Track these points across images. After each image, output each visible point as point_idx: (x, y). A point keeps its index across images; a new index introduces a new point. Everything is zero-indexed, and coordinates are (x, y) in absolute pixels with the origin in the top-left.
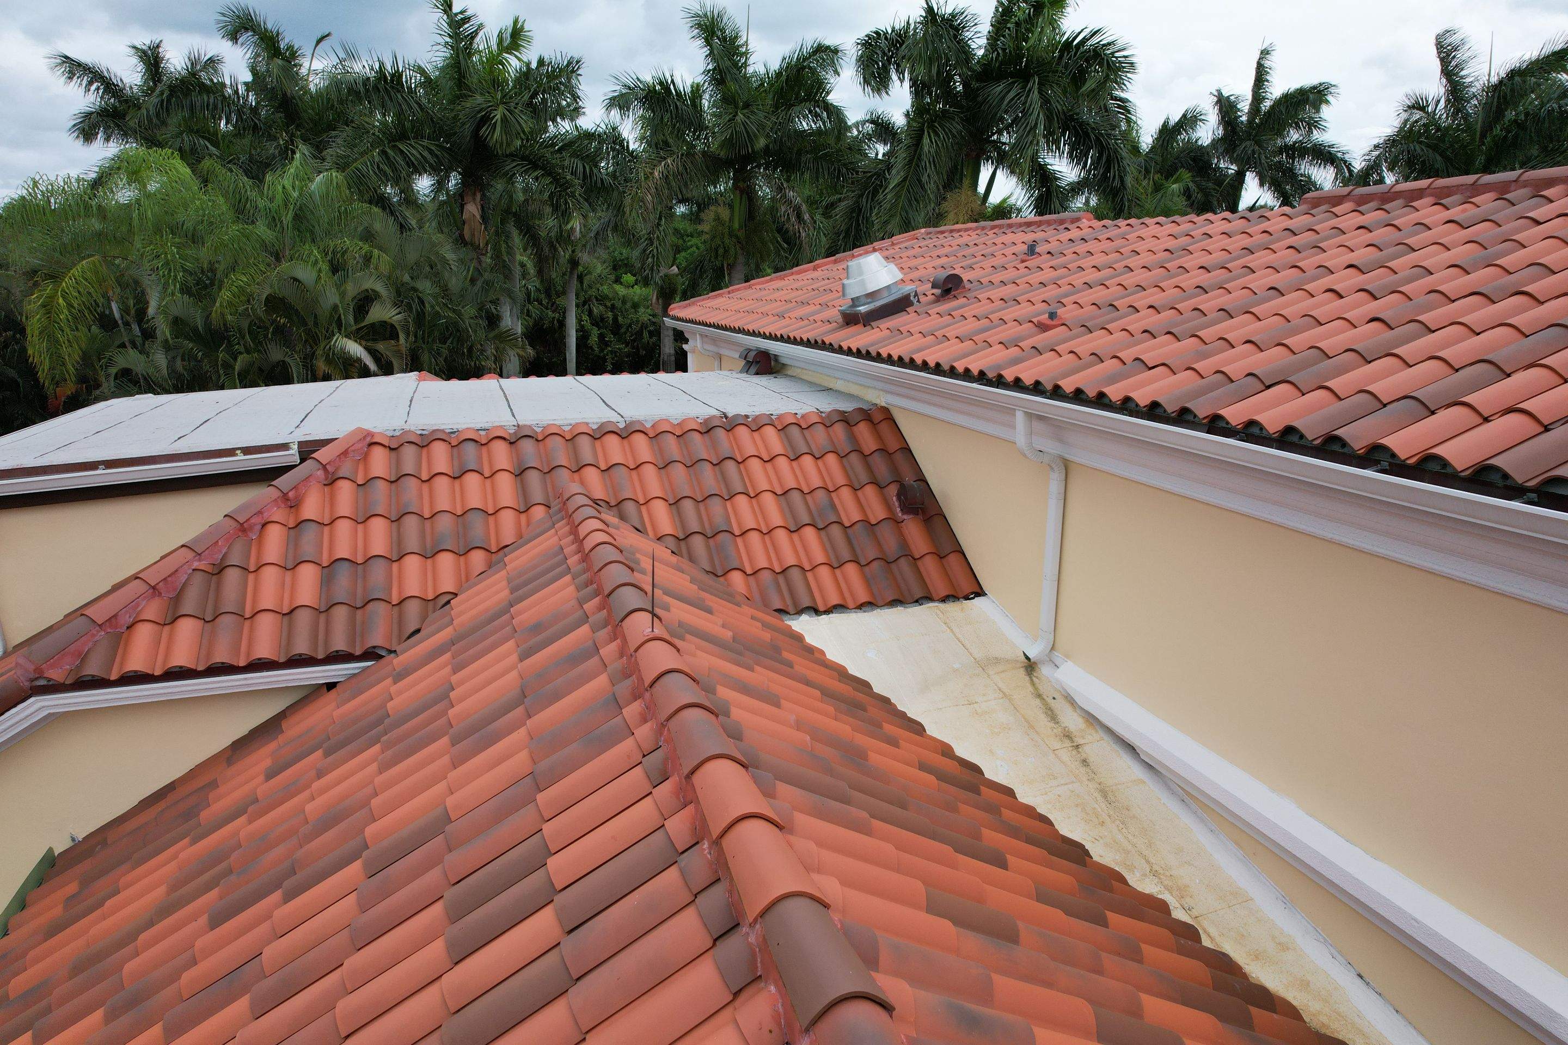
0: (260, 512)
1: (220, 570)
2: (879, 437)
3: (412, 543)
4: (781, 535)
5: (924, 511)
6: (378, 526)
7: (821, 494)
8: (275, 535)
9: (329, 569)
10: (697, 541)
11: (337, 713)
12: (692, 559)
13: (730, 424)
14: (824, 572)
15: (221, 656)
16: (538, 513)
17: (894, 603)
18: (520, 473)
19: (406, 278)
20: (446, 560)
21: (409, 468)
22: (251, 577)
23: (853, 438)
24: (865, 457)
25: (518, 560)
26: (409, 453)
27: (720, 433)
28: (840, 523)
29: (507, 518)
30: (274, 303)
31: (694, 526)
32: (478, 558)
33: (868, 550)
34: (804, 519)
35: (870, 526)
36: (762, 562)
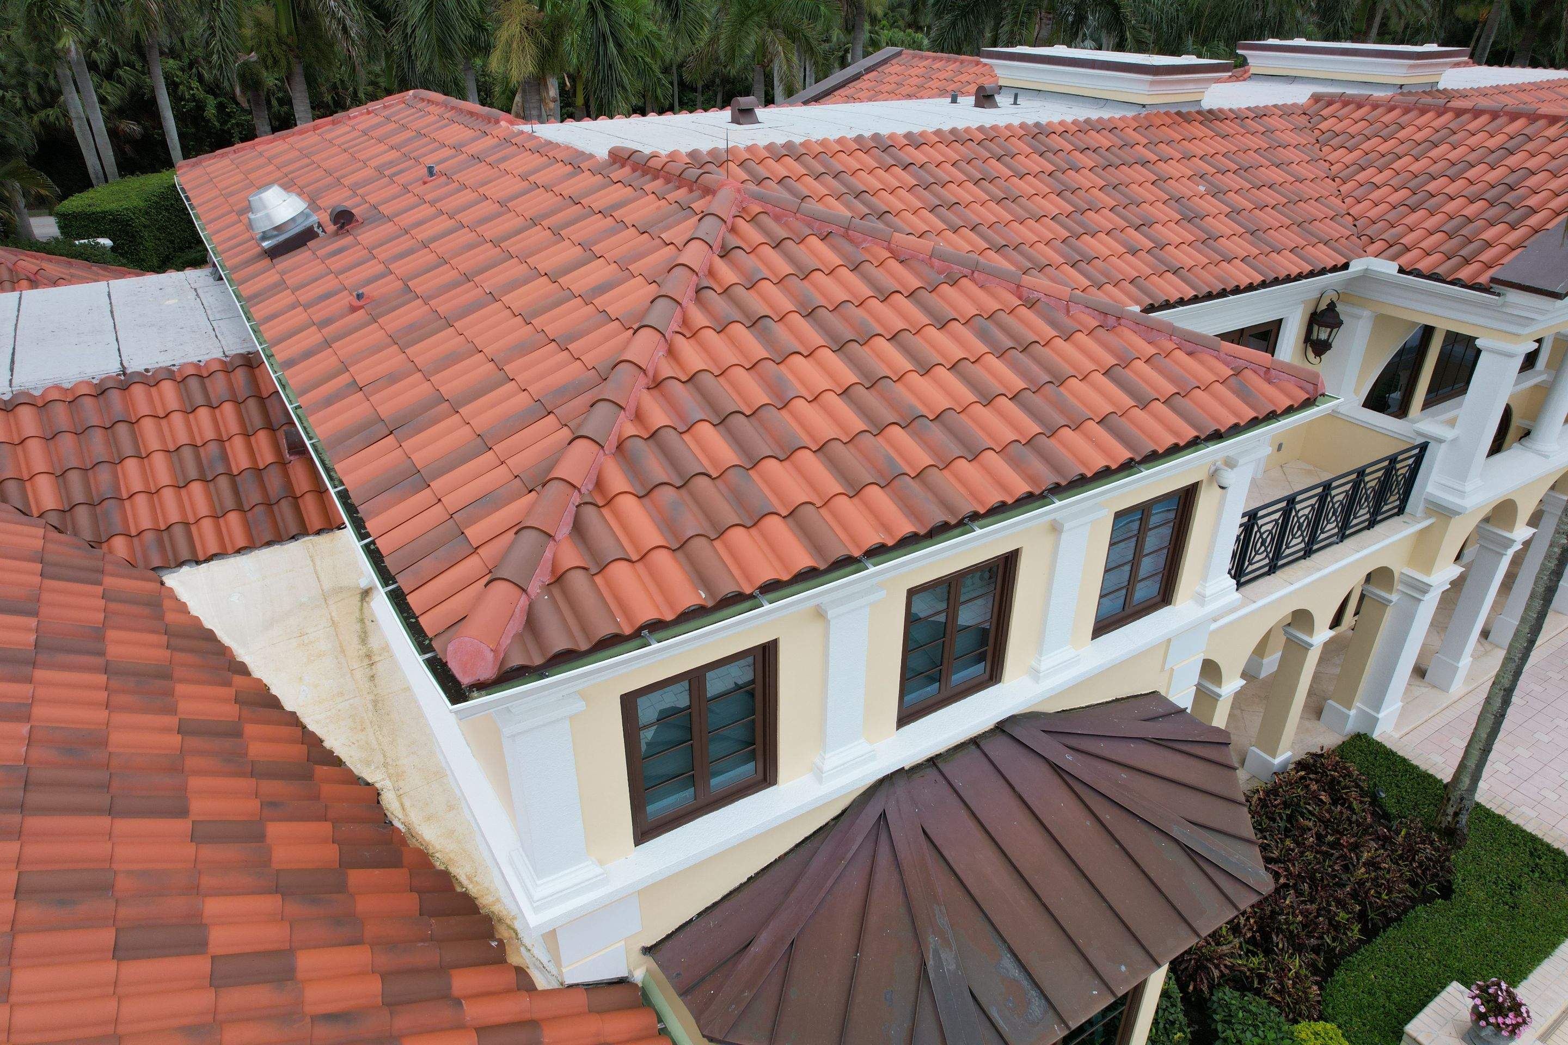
4: (169, 494)
7: (213, 447)
10: (82, 512)
13: (126, 381)
14: (207, 524)
17: (269, 544)
23: (254, 382)
24: (262, 400)
27: (115, 396)
28: (229, 474)
31: (79, 496)
33: (253, 496)
34: (193, 473)
35: (258, 471)
36: (146, 523)
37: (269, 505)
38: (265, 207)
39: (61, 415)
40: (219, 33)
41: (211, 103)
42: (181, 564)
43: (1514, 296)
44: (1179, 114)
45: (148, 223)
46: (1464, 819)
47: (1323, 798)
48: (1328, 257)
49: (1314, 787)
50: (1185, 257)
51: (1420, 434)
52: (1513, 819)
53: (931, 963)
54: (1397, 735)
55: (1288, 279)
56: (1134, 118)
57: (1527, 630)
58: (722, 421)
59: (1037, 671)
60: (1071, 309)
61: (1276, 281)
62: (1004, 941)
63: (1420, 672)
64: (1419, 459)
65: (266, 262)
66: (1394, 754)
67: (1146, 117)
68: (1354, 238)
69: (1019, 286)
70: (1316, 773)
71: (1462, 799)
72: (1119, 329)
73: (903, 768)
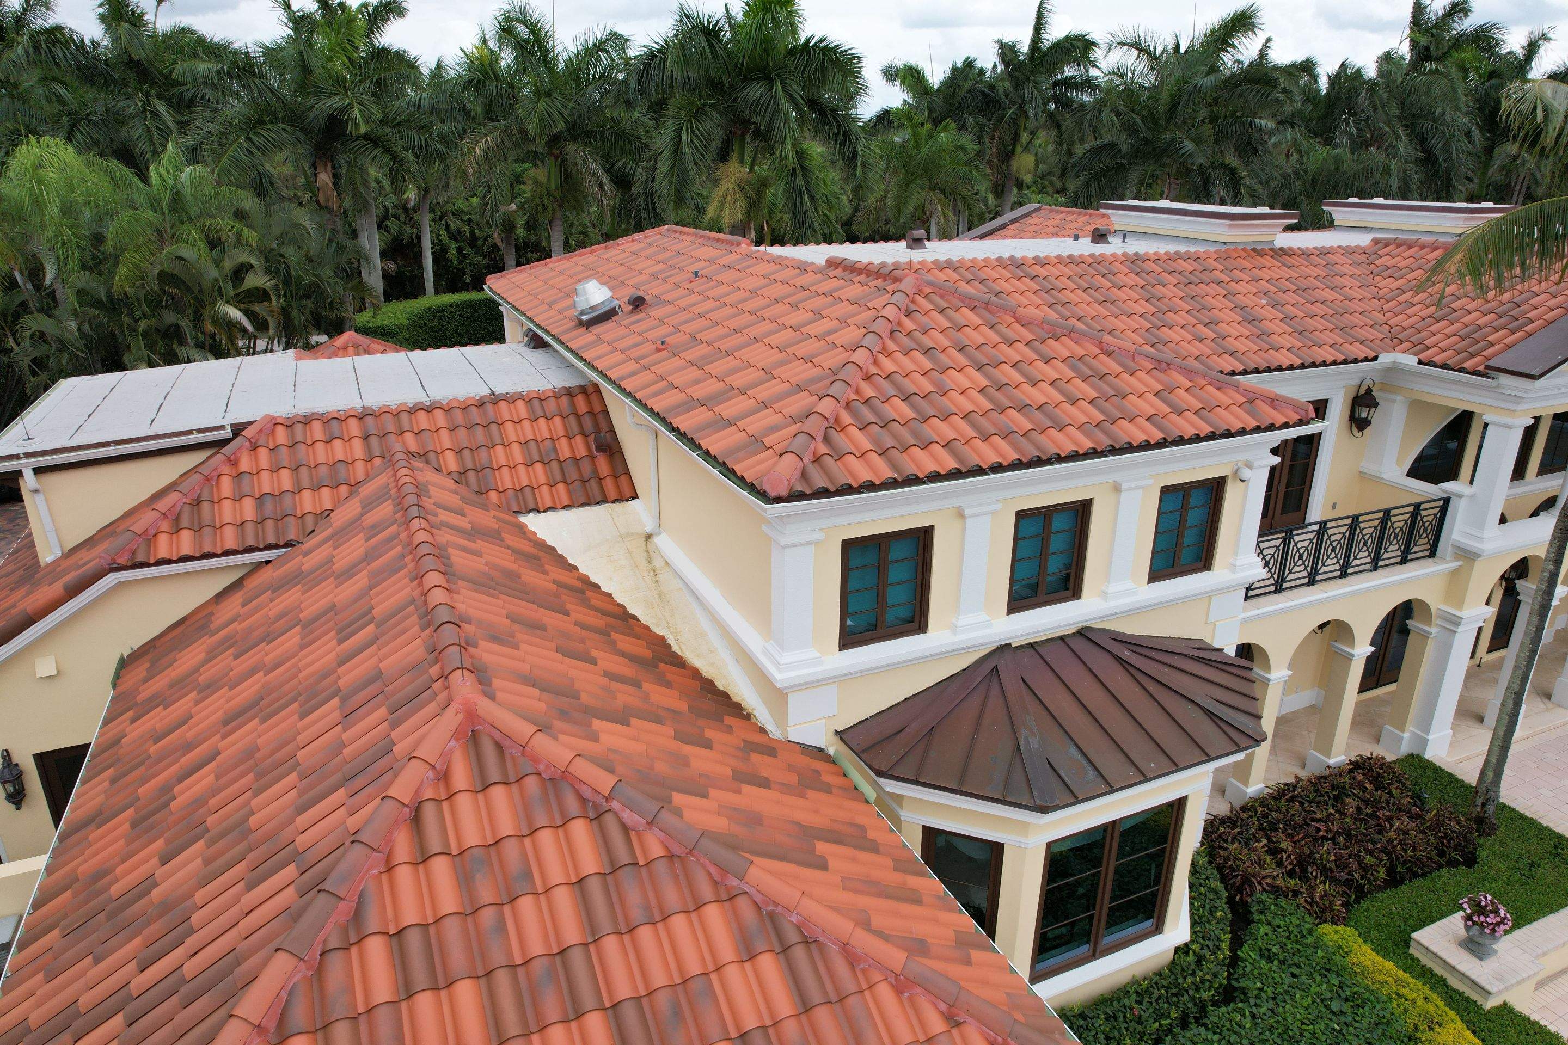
0: (216, 469)
1: (198, 502)
2: (589, 403)
3: (305, 482)
4: (521, 469)
5: (610, 449)
6: (285, 474)
7: (548, 443)
8: (226, 482)
9: (260, 500)
10: (471, 474)
11: (275, 575)
12: (468, 485)
13: (495, 399)
14: (545, 489)
15: (208, 549)
16: (378, 461)
17: (583, 505)
18: (366, 438)
19: (274, 245)
20: (325, 492)
21: (299, 438)
22: (216, 506)
23: (573, 404)
24: (578, 417)
25: (366, 490)
26: (299, 428)
27: (489, 407)
28: (558, 460)
29: (360, 465)
30: (164, 277)
31: (470, 465)
32: (344, 489)
33: (573, 475)
34: (536, 457)
35: (576, 460)
36: (508, 484)
37: (584, 482)
38: (586, 294)
39: (458, 416)
40: (493, 189)
41: (453, 245)
42: (529, 512)
43: (1505, 379)
44: (1254, 250)
45: (407, 337)
47: (1367, 786)
48: (1359, 351)
49: (1360, 778)
50: (1241, 345)
51: (1444, 491)
53: (1022, 743)
54: (1450, 760)
55: (1324, 364)
56: (1216, 252)
58: (907, 398)
59: (1106, 593)
60: (1135, 357)
61: (1313, 365)
62: (1072, 739)
63: (1479, 718)
64: (1444, 510)
65: (583, 330)
66: (1442, 770)
67: (1226, 251)
68: (1387, 340)
69: (1101, 342)
70: (1364, 769)
72: (1169, 372)
73: (1009, 644)
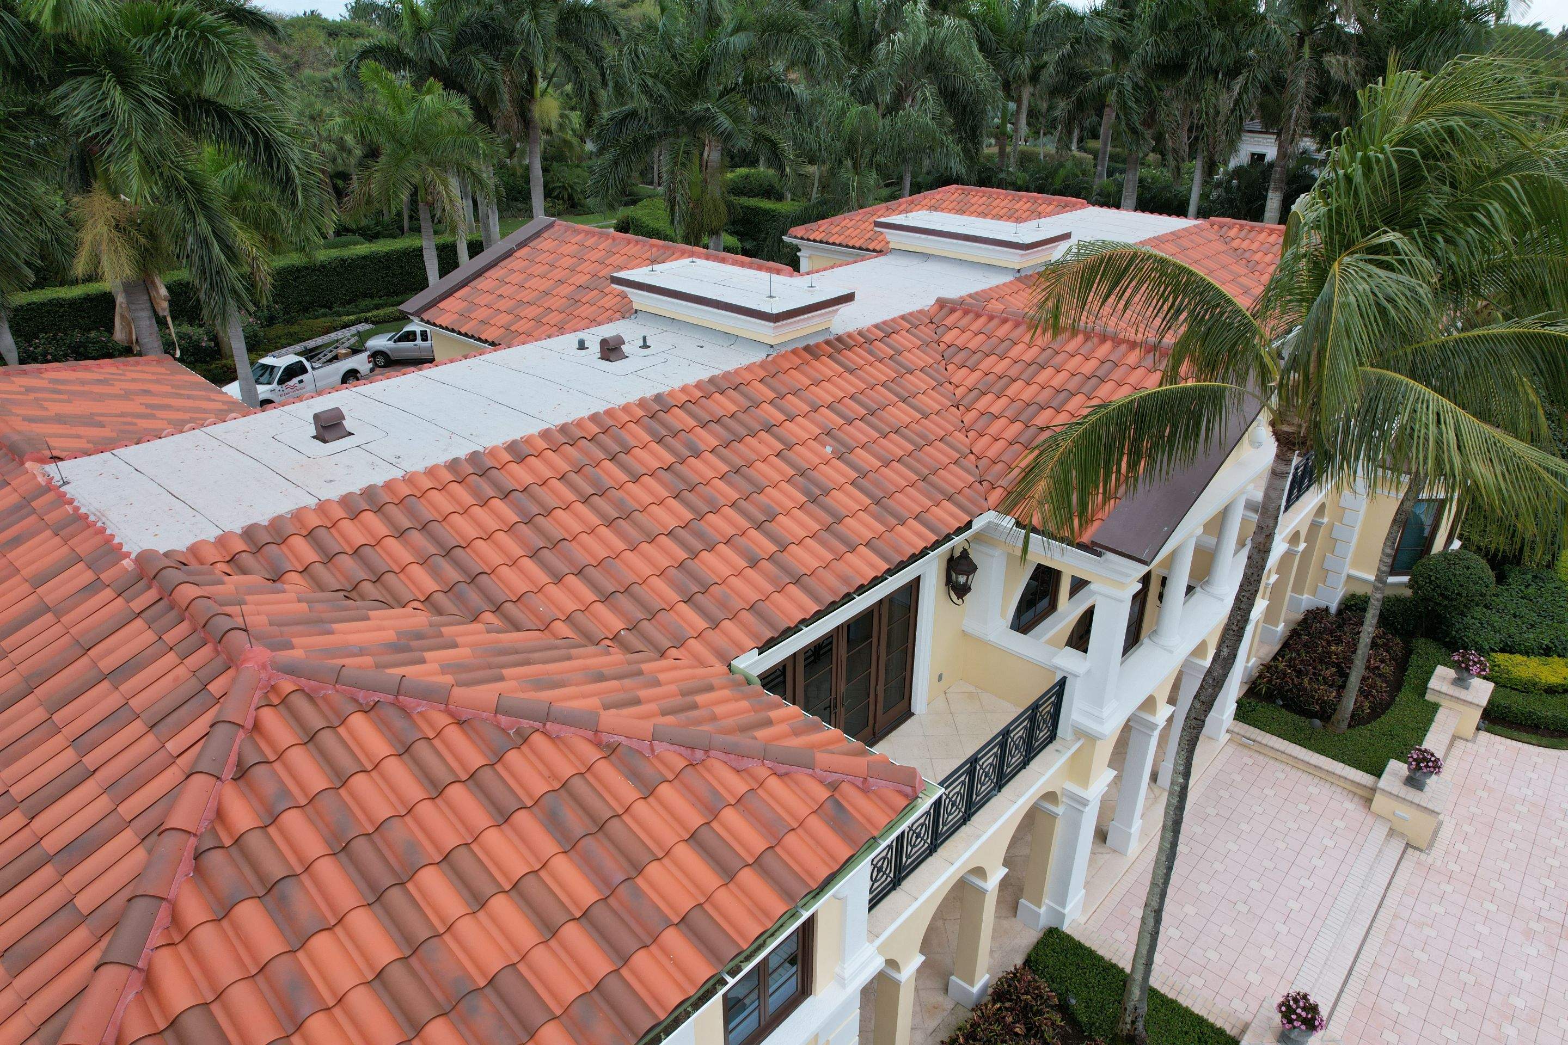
43: (1110, 556)
44: (807, 349)
46: (1140, 1025)
47: (1018, 1031)
49: (1009, 1019)
50: (808, 557)
51: (1058, 671)
52: (1184, 1001)
54: (1083, 920)
55: (914, 558)
57: (1164, 859)
60: (655, 748)
61: (902, 565)
63: (1101, 836)
64: (1060, 697)
66: (1082, 947)
67: (777, 356)
68: (977, 485)
69: (596, 732)
70: (1011, 1000)
71: (1136, 1009)
72: (708, 762)
